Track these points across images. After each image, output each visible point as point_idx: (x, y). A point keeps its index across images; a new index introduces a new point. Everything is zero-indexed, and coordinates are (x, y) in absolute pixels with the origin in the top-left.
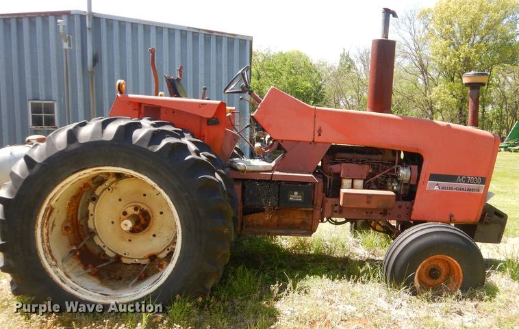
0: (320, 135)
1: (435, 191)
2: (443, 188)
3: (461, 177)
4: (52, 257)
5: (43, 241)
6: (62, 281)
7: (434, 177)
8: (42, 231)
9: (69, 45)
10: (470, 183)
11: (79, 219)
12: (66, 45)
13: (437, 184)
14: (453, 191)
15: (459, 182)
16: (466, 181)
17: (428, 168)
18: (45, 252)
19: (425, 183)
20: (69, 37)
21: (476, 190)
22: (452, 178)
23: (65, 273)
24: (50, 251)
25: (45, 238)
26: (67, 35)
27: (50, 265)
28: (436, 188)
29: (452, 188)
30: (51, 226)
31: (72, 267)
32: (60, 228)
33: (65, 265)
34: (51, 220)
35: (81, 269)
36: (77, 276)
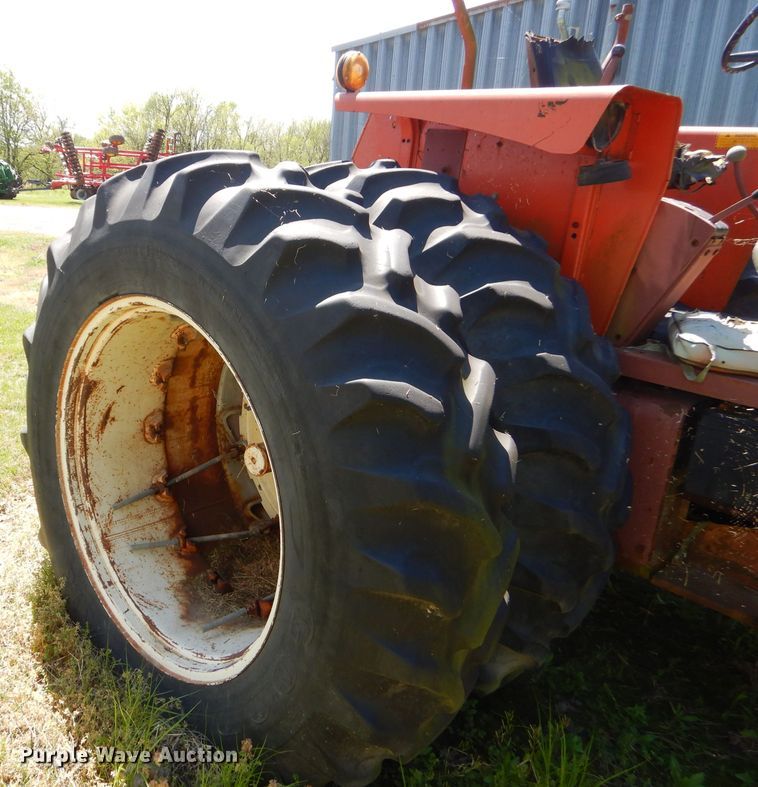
4: (89, 491)
5: (71, 451)
6: (90, 553)
8: (70, 427)
11: (219, 409)
18: (73, 476)
23: (104, 536)
24: (86, 476)
25: (78, 444)
27: (77, 507)
30: (97, 419)
31: (137, 523)
32: (136, 427)
33: (118, 515)
34: (96, 407)
35: (162, 532)
36: (135, 548)
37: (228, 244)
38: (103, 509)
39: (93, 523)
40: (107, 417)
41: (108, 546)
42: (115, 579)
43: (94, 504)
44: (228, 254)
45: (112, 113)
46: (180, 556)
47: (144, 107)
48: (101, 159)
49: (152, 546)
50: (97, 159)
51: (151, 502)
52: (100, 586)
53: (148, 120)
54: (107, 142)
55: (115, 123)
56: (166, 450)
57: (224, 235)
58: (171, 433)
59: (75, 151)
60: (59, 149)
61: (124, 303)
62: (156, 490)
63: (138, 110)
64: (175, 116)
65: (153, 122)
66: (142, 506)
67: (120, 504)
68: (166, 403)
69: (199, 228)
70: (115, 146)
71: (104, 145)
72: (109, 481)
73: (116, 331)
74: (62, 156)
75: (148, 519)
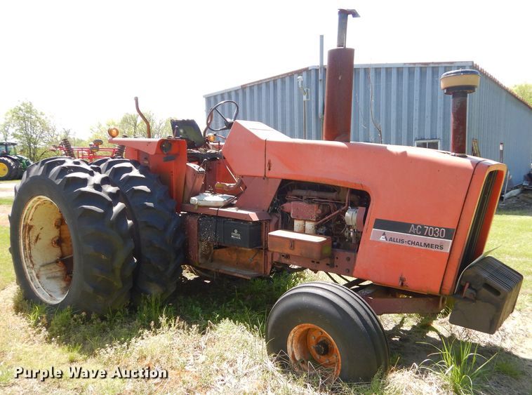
0: (269, 169)
1: (380, 242)
2: (391, 239)
3: (416, 226)
4: (32, 262)
5: (25, 249)
7: (381, 224)
8: (24, 241)
9: (307, 98)
10: (427, 235)
12: (305, 98)
13: (384, 234)
14: (404, 244)
15: (412, 233)
16: (422, 232)
17: (376, 211)
18: (26, 257)
19: (369, 232)
20: (307, 90)
21: (437, 246)
22: (403, 227)
23: (37, 275)
24: (31, 257)
25: (27, 247)
26: (305, 89)
27: (27, 266)
28: (382, 239)
29: (402, 241)
30: (34, 238)
31: (48, 272)
32: (49, 242)
33: (42, 269)
34: (33, 234)
35: (59, 274)
36: (48, 278)
37: (56, 179)
38: (37, 267)
39: (33, 271)
40: (37, 238)
41: (38, 277)
42: (40, 286)
43: (33, 265)
44: (56, 182)
45: (100, 126)
46: (65, 281)
47: (120, 121)
48: (89, 153)
49: (54, 277)
50: (86, 153)
51: (55, 265)
52: (35, 289)
53: (123, 129)
54: (92, 143)
55: (102, 132)
56: (61, 249)
57: (55, 177)
58: (63, 244)
59: (72, 149)
60: (61, 148)
61: (35, 199)
62: (57, 262)
63: (116, 124)
64: (140, 126)
65: (127, 130)
66: (52, 267)
67: (43, 266)
68: (60, 234)
69: (50, 176)
70: (97, 146)
71: (91, 145)
72: (38, 258)
73: (36, 208)
74: (64, 153)
75: (54, 270)
